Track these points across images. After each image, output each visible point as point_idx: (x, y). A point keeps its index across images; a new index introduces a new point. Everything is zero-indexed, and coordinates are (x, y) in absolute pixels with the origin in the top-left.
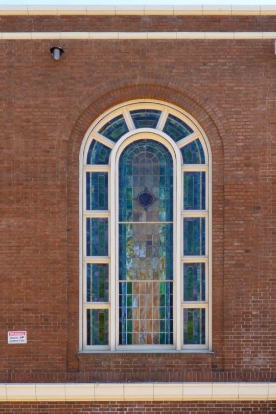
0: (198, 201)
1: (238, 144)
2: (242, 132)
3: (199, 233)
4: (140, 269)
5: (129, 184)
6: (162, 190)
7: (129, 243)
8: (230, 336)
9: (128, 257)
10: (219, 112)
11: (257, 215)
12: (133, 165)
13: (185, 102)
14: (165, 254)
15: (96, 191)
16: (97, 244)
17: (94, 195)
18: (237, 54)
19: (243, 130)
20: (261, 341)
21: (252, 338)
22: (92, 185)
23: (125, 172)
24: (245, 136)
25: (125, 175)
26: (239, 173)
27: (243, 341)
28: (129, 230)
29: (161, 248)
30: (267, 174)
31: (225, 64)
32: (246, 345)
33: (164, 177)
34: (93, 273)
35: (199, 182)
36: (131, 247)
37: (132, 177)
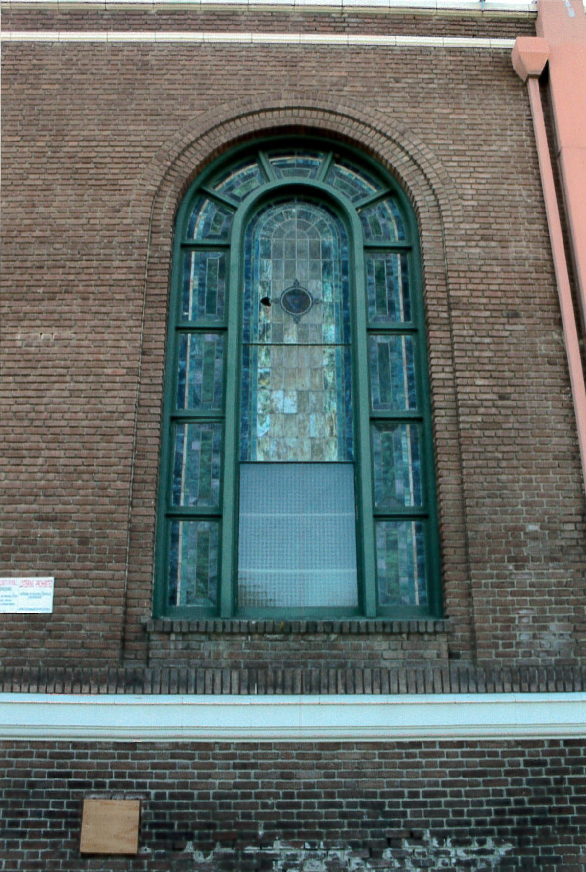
0: (396, 306)
1: (466, 203)
2: (471, 184)
3: (402, 366)
4: (283, 437)
5: (265, 274)
6: (328, 284)
7: (263, 384)
8: (483, 581)
9: (261, 412)
10: (427, 150)
11: (515, 327)
12: (273, 241)
13: (366, 135)
14: (334, 406)
15: (201, 285)
16: (199, 386)
17: (197, 293)
18: (451, 67)
19: (472, 181)
20: (550, 593)
21: (532, 585)
22: (195, 274)
23: (257, 253)
24: (477, 190)
25: (257, 258)
26: (473, 250)
27: (513, 594)
28: (263, 358)
29: (328, 395)
30: (524, 255)
31: (431, 82)
32: (519, 603)
33: (331, 263)
34: (189, 444)
35: (397, 272)
36: (267, 392)
37: (271, 262)
